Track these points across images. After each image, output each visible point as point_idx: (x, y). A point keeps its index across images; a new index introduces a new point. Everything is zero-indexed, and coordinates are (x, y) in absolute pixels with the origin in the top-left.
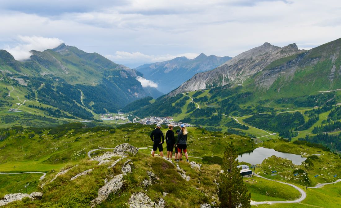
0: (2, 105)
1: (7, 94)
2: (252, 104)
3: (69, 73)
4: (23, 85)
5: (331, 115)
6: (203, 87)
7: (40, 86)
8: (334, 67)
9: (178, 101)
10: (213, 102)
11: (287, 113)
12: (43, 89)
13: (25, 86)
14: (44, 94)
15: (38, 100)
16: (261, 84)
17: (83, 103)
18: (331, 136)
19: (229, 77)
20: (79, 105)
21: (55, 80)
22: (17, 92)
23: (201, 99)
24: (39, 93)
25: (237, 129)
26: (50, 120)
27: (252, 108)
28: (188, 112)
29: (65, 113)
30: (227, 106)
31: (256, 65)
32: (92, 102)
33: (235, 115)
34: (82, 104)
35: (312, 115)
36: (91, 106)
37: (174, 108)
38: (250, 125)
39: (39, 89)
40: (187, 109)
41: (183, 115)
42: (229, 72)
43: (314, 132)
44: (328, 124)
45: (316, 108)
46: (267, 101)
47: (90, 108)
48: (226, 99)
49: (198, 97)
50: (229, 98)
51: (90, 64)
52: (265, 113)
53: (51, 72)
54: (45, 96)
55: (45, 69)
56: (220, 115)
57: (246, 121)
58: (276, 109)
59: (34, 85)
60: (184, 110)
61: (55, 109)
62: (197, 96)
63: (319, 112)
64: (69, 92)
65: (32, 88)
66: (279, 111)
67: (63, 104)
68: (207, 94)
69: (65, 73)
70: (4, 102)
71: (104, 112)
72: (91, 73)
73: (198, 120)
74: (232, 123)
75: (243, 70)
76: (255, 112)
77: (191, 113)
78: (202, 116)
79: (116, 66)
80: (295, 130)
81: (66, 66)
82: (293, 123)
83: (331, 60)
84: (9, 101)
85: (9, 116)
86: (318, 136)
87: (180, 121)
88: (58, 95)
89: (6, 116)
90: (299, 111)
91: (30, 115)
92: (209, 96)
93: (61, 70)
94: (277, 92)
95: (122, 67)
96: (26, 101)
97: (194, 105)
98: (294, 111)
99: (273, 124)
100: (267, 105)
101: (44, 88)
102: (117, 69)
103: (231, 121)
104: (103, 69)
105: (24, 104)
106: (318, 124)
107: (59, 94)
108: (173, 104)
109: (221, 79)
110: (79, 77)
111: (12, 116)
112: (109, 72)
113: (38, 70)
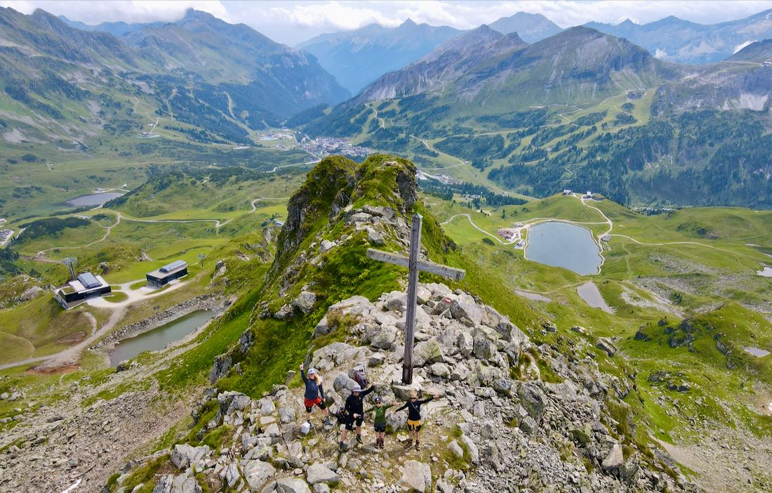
0: (130, 126)
1: (132, 110)
2: (448, 123)
3: (206, 64)
4: (148, 92)
5: (534, 141)
6: (393, 94)
7: (171, 93)
8: (554, 72)
9: (358, 116)
10: (401, 119)
11: (487, 135)
12: (176, 98)
13: (151, 94)
14: (180, 105)
15: (174, 117)
16: (463, 94)
17: (232, 115)
18: (526, 166)
19: (427, 80)
20: (228, 118)
21: (189, 78)
22: (144, 105)
23: (387, 113)
24: (172, 104)
25: (425, 157)
26: (196, 148)
27: (447, 129)
28: (369, 132)
29: (213, 135)
30: (417, 126)
31: (464, 63)
32: (244, 111)
33: (426, 137)
34: (231, 117)
35: (514, 138)
36: (244, 118)
37: (353, 125)
38: (442, 151)
39: (171, 97)
40: (370, 127)
41: (363, 136)
42: (428, 73)
43: (510, 161)
44: (527, 152)
45: (521, 130)
46: (467, 118)
47: (244, 122)
48: (418, 115)
49: (384, 111)
50: (422, 114)
51: (236, 45)
52: (461, 135)
53: (180, 64)
54: (181, 109)
55: (171, 58)
56: (407, 137)
57: (436, 146)
58: (475, 129)
59: (163, 91)
60: (366, 128)
61: (200, 129)
62: (383, 108)
63: (523, 135)
64: (212, 97)
65: (162, 97)
66: (479, 131)
67: (207, 119)
68: (394, 106)
69: (201, 64)
70: (131, 122)
71: (262, 128)
72: (239, 61)
73: (381, 144)
74: (421, 148)
75: (445, 70)
76: (450, 133)
77: (374, 133)
78: (386, 138)
79: (275, 46)
80: (491, 159)
81: (201, 50)
82: (490, 150)
83: (553, 62)
84: (137, 120)
85: (143, 144)
86: (513, 166)
87: (359, 145)
88: (198, 105)
89: (141, 144)
90: (500, 133)
91: (169, 142)
92: (398, 109)
93: (194, 60)
94: (481, 106)
95: (285, 49)
96: (158, 119)
97: (378, 121)
98: (495, 134)
99: (468, 151)
100: (465, 125)
101: (177, 95)
102: (277, 52)
103: (419, 145)
104: (256, 52)
105: (158, 125)
106: (517, 152)
107: (199, 102)
108: (352, 121)
109: (416, 83)
110: (222, 70)
111: (148, 144)
112: (265, 57)
113: (161, 62)
